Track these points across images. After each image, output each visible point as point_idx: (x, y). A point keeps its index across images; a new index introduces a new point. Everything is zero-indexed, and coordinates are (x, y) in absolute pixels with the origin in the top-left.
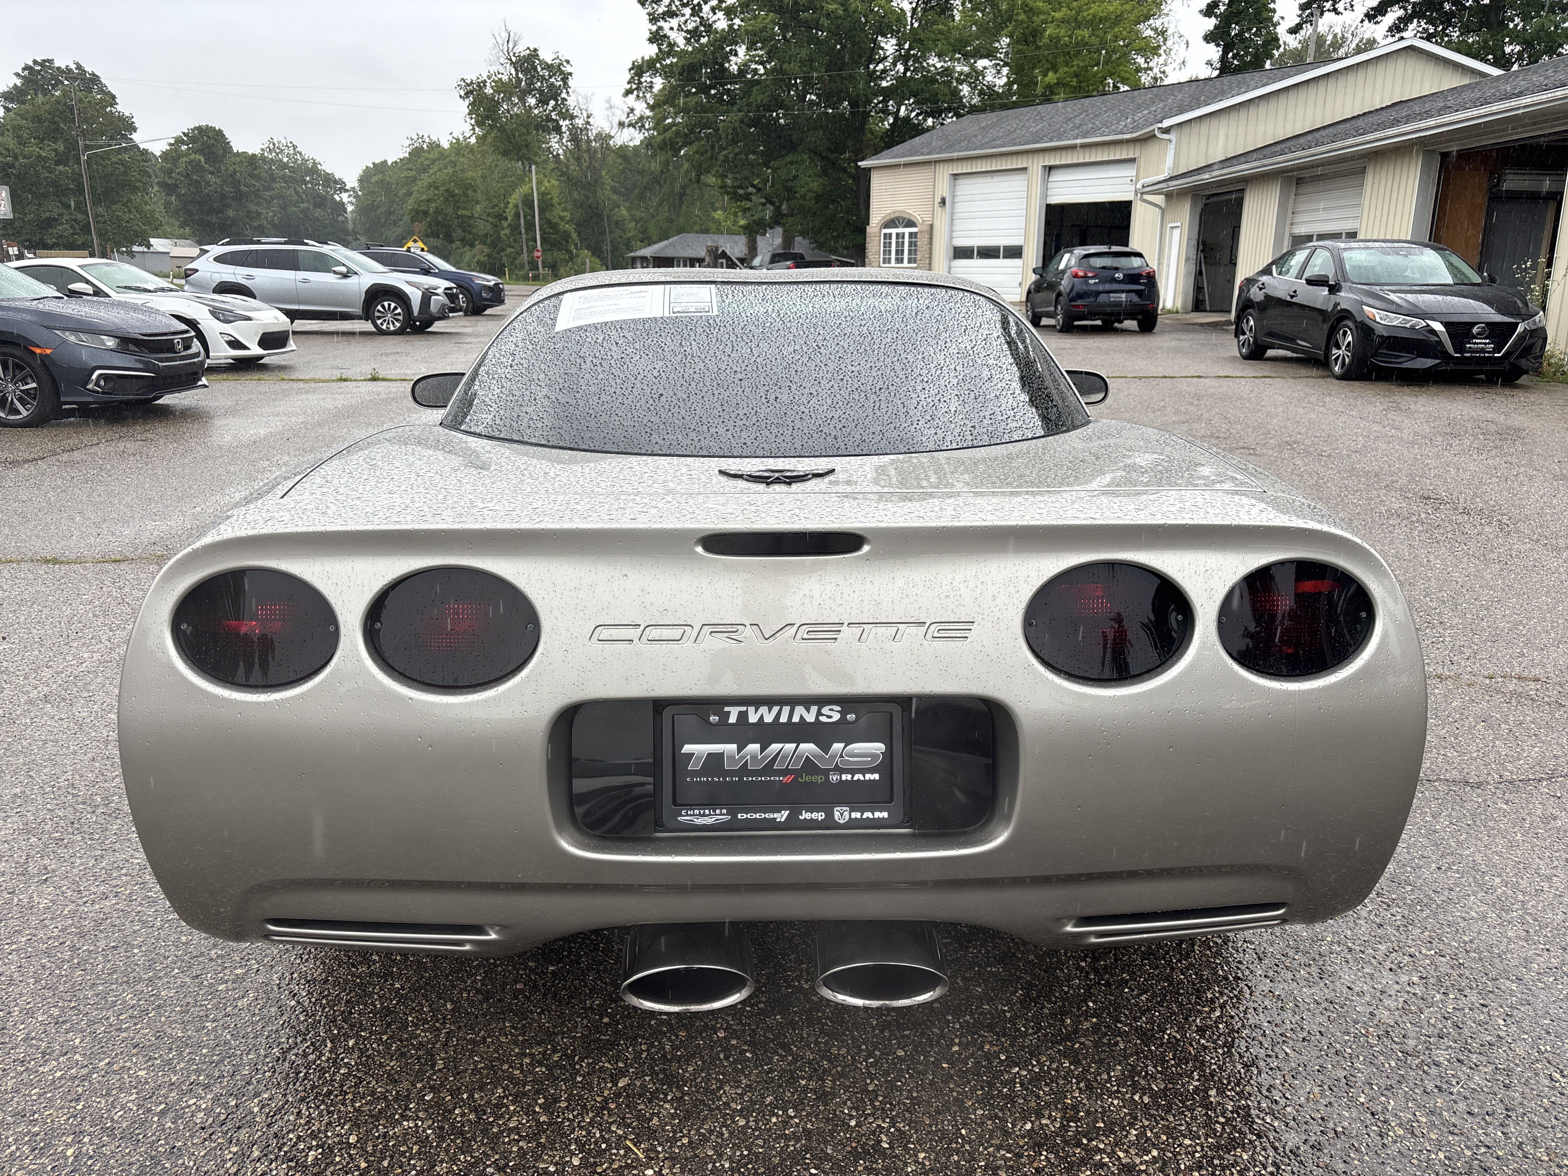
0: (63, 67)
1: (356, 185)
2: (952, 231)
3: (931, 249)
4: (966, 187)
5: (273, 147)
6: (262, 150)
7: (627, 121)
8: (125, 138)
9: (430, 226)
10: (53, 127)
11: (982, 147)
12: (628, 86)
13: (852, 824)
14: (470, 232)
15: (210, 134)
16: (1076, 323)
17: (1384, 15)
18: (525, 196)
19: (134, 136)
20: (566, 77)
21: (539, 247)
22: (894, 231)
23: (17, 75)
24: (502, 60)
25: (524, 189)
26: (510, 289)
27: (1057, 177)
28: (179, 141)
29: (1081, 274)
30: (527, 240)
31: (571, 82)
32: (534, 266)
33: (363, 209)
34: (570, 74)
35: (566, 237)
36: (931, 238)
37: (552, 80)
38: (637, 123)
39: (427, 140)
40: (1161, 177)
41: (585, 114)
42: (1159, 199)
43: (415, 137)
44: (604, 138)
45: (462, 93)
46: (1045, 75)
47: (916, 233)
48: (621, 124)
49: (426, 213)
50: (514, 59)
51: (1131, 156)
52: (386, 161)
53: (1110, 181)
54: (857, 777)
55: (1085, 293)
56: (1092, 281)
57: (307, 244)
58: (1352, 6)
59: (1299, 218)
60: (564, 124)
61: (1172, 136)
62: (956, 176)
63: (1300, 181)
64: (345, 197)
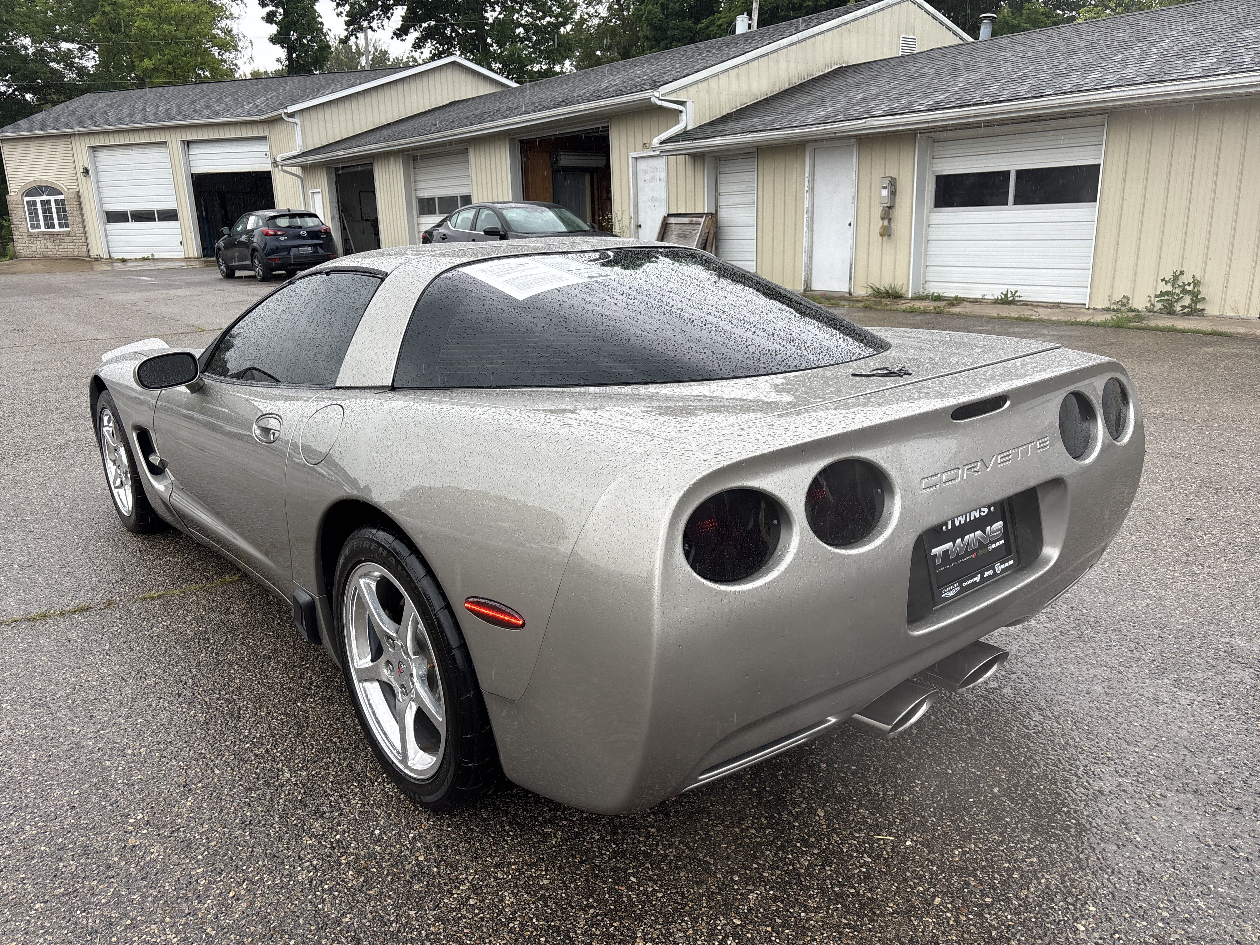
2: (100, 198)
3: (82, 214)
4: (106, 159)
11: (116, 122)
13: (1003, 571)
16: (274, 273)
17: (406, 35)
22: (38, 199)
27: (196, 150)
29: (271, 233)
36: (80, 205)
40: (295, 153)
42: (297, 170)
46: (142, 61)
47: (63, 201)
51: (261, 134)
53: (246, 155)
55: (277, 248)
56: (282, 239)
58: (383, 26)
59: (420, 185)
61: (296, 120)
62: (94, 148)
63: (415, 158)
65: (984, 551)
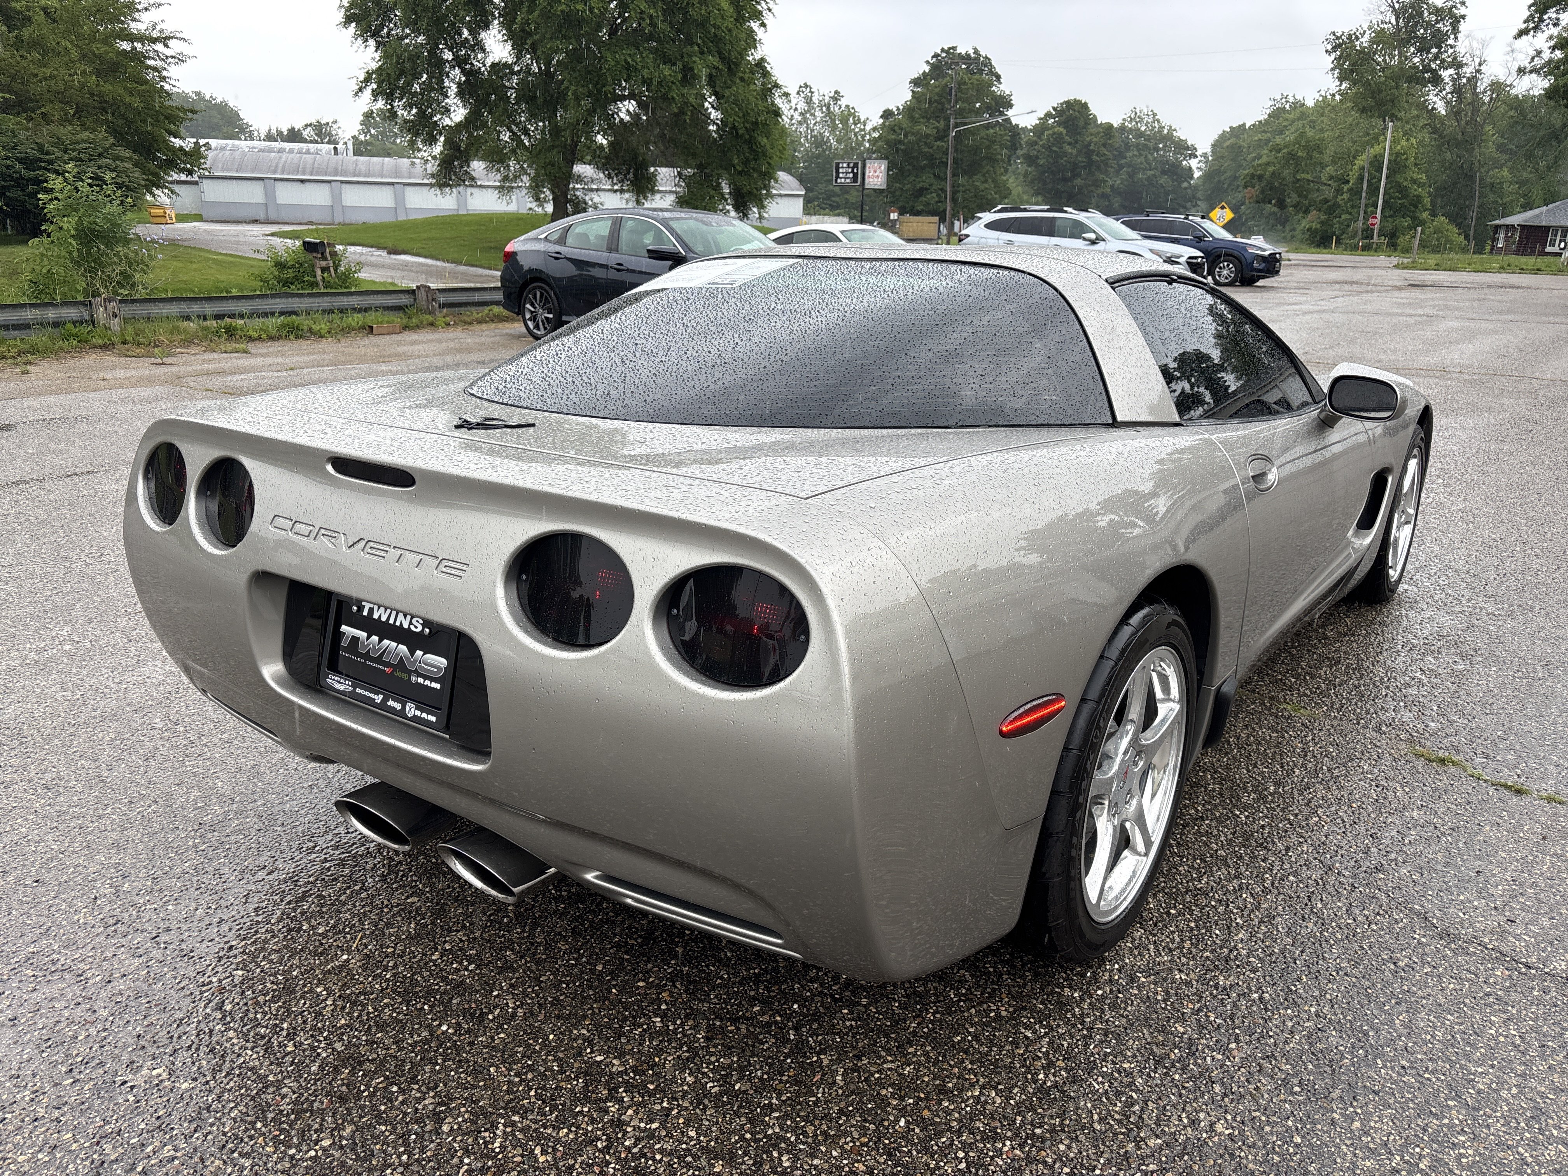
0: (963, 53)
1: (1208, 150)
5: (1136, 117)
6: (1124, 120)
7: (1529, 67)
8: (1002, 114)
9: (1262, 192)
10: (939, 107)
12: (1524, 26)
13: (415, 719)
14: (1306, 197)
15: (1076, 108)
18: (1375, 156)
19: (1010, 113)
20: (1456, 21)
21: (1378, 215)
23: (928, 62)
24: (1382, 9)
25: (1376, 150)
26: (1290, 257)
28: (1048, 115)
30: (1366, 206)
31: (1463, 27)
32: (1368, 233)
33: (1208, 176)
34: (1463, 17)
35: (1416, 202)
37: (1440, 25)
38: (1541, 68)
39: (1291, 100)
41: (1477, 61)
43: (1278, 97)
44: (1497, 87)
45: (1329, 47)
48: (1521, 71)
49: (1260, 177)
50: (1397, 6)
52: (1244, 124)
54: (427, 683)
57: (1066, 212)
60: (1447, 74)
64: (1194, 163)
65: (405, 676)
